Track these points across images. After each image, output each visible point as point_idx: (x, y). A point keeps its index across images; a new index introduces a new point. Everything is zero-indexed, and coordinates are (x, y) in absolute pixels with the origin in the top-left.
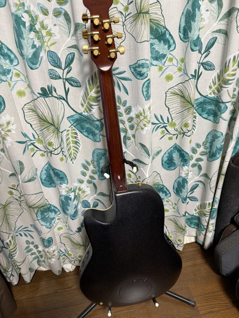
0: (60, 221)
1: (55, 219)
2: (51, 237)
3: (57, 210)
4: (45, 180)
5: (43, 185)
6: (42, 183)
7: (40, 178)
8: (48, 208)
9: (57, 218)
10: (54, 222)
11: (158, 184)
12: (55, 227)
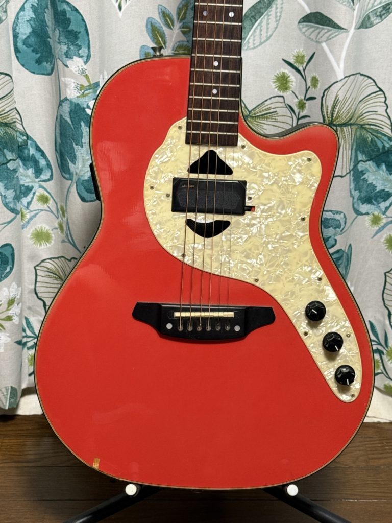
0: (45, 207)
1: (31, 195)
2: (10, 245)
3: (43, 162)
4: (25, 42)
5: (17, 57)
6: (17, 50)
7: (14, 30)
8: (19, 146)
9: (37, 194)
10: (29, 203)
11: (377, 133)
12: (28, 223)
